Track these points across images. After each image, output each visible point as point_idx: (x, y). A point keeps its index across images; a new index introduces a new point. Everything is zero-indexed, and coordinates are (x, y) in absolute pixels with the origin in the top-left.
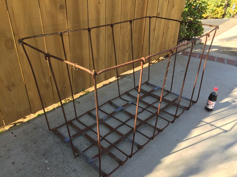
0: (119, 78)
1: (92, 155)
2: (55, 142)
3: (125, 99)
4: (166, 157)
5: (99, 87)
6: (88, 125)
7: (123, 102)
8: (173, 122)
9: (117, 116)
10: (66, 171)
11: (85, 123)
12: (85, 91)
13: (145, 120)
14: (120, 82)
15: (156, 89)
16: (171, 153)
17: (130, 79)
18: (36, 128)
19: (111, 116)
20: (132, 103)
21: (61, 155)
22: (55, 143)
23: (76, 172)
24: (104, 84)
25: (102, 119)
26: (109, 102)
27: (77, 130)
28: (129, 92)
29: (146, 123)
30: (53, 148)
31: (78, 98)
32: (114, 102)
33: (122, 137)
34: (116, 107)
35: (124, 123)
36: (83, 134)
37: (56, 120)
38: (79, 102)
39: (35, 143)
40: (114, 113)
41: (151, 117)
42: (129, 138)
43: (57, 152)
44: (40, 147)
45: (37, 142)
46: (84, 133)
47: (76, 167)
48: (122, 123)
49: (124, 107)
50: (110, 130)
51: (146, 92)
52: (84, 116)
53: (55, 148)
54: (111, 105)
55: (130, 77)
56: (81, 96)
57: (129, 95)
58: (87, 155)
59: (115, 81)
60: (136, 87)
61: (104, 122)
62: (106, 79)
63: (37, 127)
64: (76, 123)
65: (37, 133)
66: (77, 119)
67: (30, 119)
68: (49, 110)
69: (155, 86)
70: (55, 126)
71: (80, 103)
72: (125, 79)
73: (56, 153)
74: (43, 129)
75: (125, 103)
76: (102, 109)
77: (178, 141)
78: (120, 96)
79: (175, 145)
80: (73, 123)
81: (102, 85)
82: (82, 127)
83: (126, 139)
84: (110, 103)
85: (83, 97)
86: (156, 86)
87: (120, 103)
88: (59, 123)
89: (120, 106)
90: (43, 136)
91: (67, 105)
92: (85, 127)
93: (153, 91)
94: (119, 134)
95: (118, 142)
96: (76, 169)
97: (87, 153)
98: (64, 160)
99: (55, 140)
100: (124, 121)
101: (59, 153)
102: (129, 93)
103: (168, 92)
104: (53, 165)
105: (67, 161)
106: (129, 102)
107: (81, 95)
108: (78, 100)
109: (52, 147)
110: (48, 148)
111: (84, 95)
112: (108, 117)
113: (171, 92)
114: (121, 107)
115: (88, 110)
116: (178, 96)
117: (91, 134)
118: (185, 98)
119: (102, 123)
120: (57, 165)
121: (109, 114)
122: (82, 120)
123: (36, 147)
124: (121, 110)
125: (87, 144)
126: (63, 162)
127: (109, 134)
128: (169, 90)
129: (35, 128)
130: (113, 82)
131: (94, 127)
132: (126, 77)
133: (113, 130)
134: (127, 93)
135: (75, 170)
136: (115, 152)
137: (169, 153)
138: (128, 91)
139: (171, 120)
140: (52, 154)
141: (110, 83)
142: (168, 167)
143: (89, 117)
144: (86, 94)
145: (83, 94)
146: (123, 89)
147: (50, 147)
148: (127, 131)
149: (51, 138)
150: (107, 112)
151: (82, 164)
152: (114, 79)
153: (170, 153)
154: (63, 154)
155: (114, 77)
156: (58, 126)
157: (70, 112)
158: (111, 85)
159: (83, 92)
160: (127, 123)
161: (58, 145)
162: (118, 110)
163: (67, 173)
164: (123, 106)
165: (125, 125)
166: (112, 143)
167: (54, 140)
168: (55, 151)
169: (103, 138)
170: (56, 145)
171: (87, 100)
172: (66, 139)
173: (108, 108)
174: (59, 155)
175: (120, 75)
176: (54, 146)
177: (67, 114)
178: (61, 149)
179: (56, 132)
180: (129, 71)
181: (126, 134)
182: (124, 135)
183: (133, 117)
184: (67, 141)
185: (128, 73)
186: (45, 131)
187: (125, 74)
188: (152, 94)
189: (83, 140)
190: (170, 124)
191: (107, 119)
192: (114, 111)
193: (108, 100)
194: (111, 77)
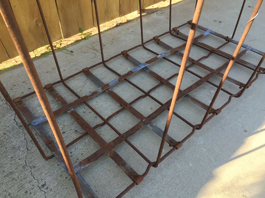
0: (142, 14)
1: (82, 154)
2: (17, 124)
3: (151, 49)
4: (223, 164)
5: (109, 28)
6: (82, 94)
7: (149, 56)
8: (239, 95)
9: (135, 80)
10: (28, 186)
11: (77, 91)
12: (84, 32)
13: (185, 90)
14: (144, 20)
15: (206, 33)
16: (234, 156)
17: (163, 17)
19: (124, 79)
20: (164, 58)
21: (23, 151)
22: (17, 126)
23: (46, 191)
24: (117, 24)
25: (107, 85)
26: (123, 54)
27: (60, 103)
28: (159, 38)
29: (187, 96)
30: (11, 135)
31: (72, 44)
32: (133, 54)
33: (142, 120)
34: (135, 63)
35: (147, 94)
36: (69, 112)
37: (27, 82)
38: (72, 52)
40: (130, 73)
41: (197, 85)
42: (154, 124)
43: (17, 144)
46: (72, 109)
47: (48, 179)
48: (143, 94)
49: (149, 63)
50: (121, 106)
52: (77, 77)
53: (13, 136)
54: (127, 59)
55: (163, 13)
56: (77, 42)
57: (158, 44)
58: (72, 154)
59: (137, 18)
60: (172, 29)
61: (110, 90)
62: (122, 13)
64: (60, 90)
66: (62, 81)
68: (17, 64)
69: (205, 30)
70: (23, 93)
71: (73, 54)
72: (154, 15)
73: (14, 148)
75: (151, 56)
76: (110, 65)
77: (246, 131)
78: (143, 45)
79: (240, 142)
80: (54, 90)
81: (115, 25)
82: (70, 98)
83: (148, 126)
84: (125, 55)
85: (81, 44)
86: (207, 29)
87: (142, 56)
88: (29, 89)
89: (142, 61)
91: (50, 56)
92: (76, 98)
94: (136, 114)
95: (132, 132)
96: (47, 184)
97: (73, 150)
98: (26, 162)
99: (16, 120)
100: (146, 90)
101: (19, 147)
102: (159, 40)
103: (228, 40)
104: (4, 171)
105: (31, 165)
106: (158, 55)
107: (78, 39)
108: (70, 49)
109: (8, 134)
110: (2, 135)
111: (82, 39)
112: (119, 81)
113: (234, 39)
114: (144, 64)
115: (85, 67)
116: (245, 48)
117: (85, 112)
118: (258, 51)
119: (107, 91)
120: (11, 173)
121: (122, 75)
122: (73, 84)
124: (143, 69)
125: (76, 131)
126: (24, 167)
127: (117, 113)
128: (230, 36)
130: (134, 19)
131: (91, 99)
132: (156, 13)
133: (126, 106)
134: (156, 40)
135: (43, 186)
136: (125, 152)
137: (229, 156)
138: (158, 35)
139: (235, 93)
140: (6, 148)
141: (128, 22)
142: (228, 188)
143: (86, 78)
144: (85, 38)
145: (80, 39)
146: (149, 34)
148: (152, 108)
149: (11, 116)
150: (119, 72)
151: (60, 172)
152: (135, 14)
153: (231, 158)
154: (27, 149)
155: (135, 10)
156: (28, 93)
157: (53, 69)
158: (129, 24)
159: (80, 34)
160: (152, 94)
161: (20, 130)
162: (138, 69)
163: (26, 192)
164: (147, 62)
165: (148, 97)
166: (122, 132)
167: (14, 120)
168: (13, 142)
169: (106, 122)
170: (16, 130)
171: (87, 48)
172: (35, 121)
173: (122, 65)
174: (19, 150)
175: (146, 8)
176: (13, 132)
177: (47, 72)
178: (25, 139)
179: (19, 106)
180: (162, 2)
181: (150, 116)
182: (145, 118)
183: (163, 83)
184: (36, 124)
185: (160, 7)
186: (2, 101)
187: (154, 8)
188: (199, 41)
189: (69, 122)
190: (233, 98)
191: (116, 84)
192: (130, 71)
193: (122, 50)
194: (130, 12)
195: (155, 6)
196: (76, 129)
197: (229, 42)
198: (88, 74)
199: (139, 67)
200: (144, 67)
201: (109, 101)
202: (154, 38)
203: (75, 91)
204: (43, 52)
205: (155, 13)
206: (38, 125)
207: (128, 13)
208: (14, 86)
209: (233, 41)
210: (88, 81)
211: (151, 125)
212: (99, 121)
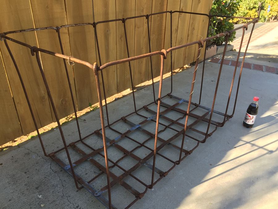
0: (134, 91)
1: (101, 186)
2: (53, 171)
3: (142, 115)
4: (196, 186)
5: (110, 102)
6: (96, 148)
7: (141, 119)
8: (204, 141)
9: (133, 136)
10: (67, 208)
11: (92, 146)
12: (92, 106)
13: (168, 140)
14: (136, 95)
15: (181, 102)
16: (203, 181)
17: (149, 92)
18: (28, 154)
19: (125, 136)
20: (152, 120)
21: (60, 187)
24: (116, 98)
25: (114, 141)
26: (122, 119)
27: (81, 154)
28: (147, 107)
29: (169, 144)
30: (49, 178)
31: (84, 115)
32: (130, 119)
33: (140, 161)
34: (132, 125)
35: (142, 145)
36: (89, 160)
37: (55, 143)
38: (85, 120)
39: (26, 173)
40: (129, 132)
41: (176, 136)
43: (55, 183)
44: (32, 177)
45: (28, 171)
46: (91, 158)
48: (139, 145)
49: (142, 124)
50: (125, 154)
51: (169, 106)
52: (92, 137)
53: (51, 179)
54: (125, 122)
55: (149, 89)
56: (87, 113)
57: (147, 111)
58: (94, 187)
59: (130, 94)
60: (156, 100)
61: (116, 143)
62: (119, 91)
63: (30, 152)
64: (80, 146)
65: (30, 160)
66: (81, 140)
67: (22, 142)
68: (45, 131)
69: (179, 99)
70: (53, 150)
71: (86, 121)
72: (143, 91)
73: (53, 186)
74: (37, 154)
75: (143, 119)
76: (114, 127)
77: (211, 165)
78: (136, 112)
79: (207, 171)
80: (76, 146)
81: (114, 99)
82: (88, 151)
83: (145, 164)
84: (124, 120)
85: (90, 114)
86: (181, 99)
87: (136, 120)
88: (58, 147)
89: (137, 123)
90: (37, 163)
91: (70, 124)
92: (92, 151)
93: (177, 104)
94: (136, 158)
95: (134, 169)
96: (80, 206)
97: (94, 184)
98: (63, 194)
99: (52, 168)
100: (141, 142)
101: (57, 185)
102: (147, 108)
103: (197, 106)
105: (67, 195)
106: (147, 118)
107: (88, 111)
108: (83, 118)
109: (48, 177)
110: (43, 178)
111: (91, 111)
112: (121, 137)
113: (200, 105)
114: (138, 125)
115: (96, 130)
116: (208, 110)
117: (99, 160)
118: (218, 112)
119: (113, 145)
121: (123, 133)
122: (88, 142)
123: (28, 177)
124: (137, 128)
125: (95, 172)
126: (62, 197)
127: (122, 158)
128: (198, 103)
129: (26, 154)
130: (128, 95)
131: (103, 151)
133: (128, 153)
134: (145, 108)
135: (77, 207)
136: (130, 182)
138: (146, 105)
139: (201, 140)
140: (48, 186)
141: (124, 96)
143: (97, 138)
144: (93, 110)
145: (90, 111)
146: (140, 104)
147: (45, 177)
148: (146, 154)
149: (48, 166)
150: (120, 132)
151: (87, 198)
152: (128, 91)
154: (63, 186)
155: (128, 88)
156: (57, 150)
157: (73, 133)
158: (125, 98)
159: (90, 107)
160: (146, 145)
161: (56, 174)
162: (134, 128)
164: (140, 124)
165: (143, 147)
166: (127, 170)
167: (51, 168)
168: (52, 182)
169: (115, 164)
170: (53, 174)
171: (95, 117)
172: (66, 167)
173: (122, 127)
174: (57, 187)
175: (136, 86)
176: (51, 176)
177: (69, 135)
178: (60, 180)
179: (53, 158)
180: (148, 81)
181: (145, 158)
182: (142, 160)
183: (152, 137)
184: (68, 168)
185: (146, 85)
186: (39, 157)
187: (142, 85)
188: (176, 108)
189: (89, 167)
190: (200, 144)
191: (120, 140)
192: (129, 130)
193: (121, 117)
194: (125, 90)
195: (143, 84)
196: (95, 171)
197: (197, 107)
198: (99, 134)
199: (135, 127)
200: (138, 127)
201: (115, 151)
202: (143, 107)
203: (91, 146)
204: (64, 122)
205: (143, 89)
206: (69, 169)
207: (123, 91)
208: (47, 146)
209: (200, 106)
210: (99, 139)
211: (147, 164)
212: (111, 164)
